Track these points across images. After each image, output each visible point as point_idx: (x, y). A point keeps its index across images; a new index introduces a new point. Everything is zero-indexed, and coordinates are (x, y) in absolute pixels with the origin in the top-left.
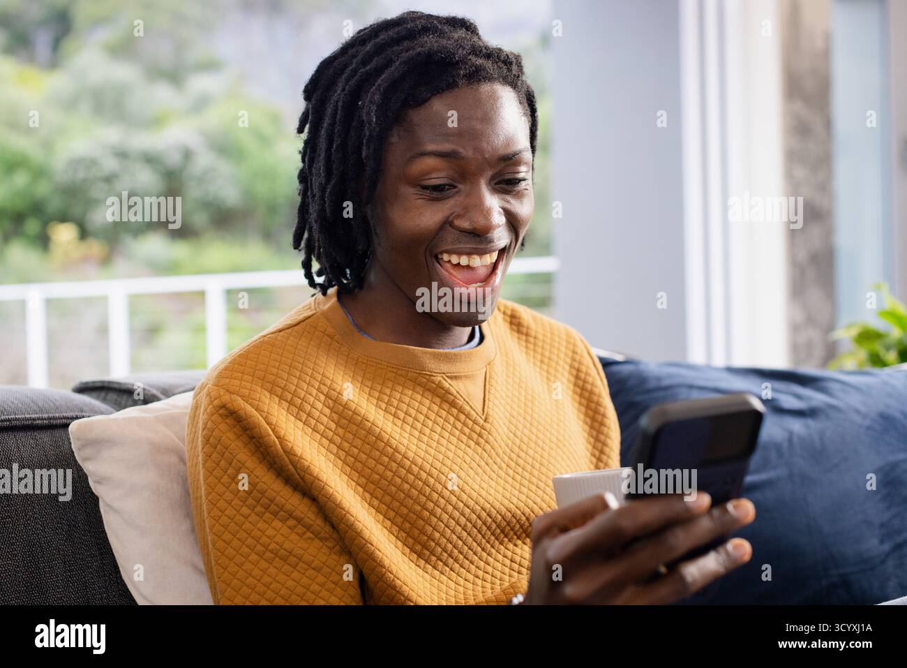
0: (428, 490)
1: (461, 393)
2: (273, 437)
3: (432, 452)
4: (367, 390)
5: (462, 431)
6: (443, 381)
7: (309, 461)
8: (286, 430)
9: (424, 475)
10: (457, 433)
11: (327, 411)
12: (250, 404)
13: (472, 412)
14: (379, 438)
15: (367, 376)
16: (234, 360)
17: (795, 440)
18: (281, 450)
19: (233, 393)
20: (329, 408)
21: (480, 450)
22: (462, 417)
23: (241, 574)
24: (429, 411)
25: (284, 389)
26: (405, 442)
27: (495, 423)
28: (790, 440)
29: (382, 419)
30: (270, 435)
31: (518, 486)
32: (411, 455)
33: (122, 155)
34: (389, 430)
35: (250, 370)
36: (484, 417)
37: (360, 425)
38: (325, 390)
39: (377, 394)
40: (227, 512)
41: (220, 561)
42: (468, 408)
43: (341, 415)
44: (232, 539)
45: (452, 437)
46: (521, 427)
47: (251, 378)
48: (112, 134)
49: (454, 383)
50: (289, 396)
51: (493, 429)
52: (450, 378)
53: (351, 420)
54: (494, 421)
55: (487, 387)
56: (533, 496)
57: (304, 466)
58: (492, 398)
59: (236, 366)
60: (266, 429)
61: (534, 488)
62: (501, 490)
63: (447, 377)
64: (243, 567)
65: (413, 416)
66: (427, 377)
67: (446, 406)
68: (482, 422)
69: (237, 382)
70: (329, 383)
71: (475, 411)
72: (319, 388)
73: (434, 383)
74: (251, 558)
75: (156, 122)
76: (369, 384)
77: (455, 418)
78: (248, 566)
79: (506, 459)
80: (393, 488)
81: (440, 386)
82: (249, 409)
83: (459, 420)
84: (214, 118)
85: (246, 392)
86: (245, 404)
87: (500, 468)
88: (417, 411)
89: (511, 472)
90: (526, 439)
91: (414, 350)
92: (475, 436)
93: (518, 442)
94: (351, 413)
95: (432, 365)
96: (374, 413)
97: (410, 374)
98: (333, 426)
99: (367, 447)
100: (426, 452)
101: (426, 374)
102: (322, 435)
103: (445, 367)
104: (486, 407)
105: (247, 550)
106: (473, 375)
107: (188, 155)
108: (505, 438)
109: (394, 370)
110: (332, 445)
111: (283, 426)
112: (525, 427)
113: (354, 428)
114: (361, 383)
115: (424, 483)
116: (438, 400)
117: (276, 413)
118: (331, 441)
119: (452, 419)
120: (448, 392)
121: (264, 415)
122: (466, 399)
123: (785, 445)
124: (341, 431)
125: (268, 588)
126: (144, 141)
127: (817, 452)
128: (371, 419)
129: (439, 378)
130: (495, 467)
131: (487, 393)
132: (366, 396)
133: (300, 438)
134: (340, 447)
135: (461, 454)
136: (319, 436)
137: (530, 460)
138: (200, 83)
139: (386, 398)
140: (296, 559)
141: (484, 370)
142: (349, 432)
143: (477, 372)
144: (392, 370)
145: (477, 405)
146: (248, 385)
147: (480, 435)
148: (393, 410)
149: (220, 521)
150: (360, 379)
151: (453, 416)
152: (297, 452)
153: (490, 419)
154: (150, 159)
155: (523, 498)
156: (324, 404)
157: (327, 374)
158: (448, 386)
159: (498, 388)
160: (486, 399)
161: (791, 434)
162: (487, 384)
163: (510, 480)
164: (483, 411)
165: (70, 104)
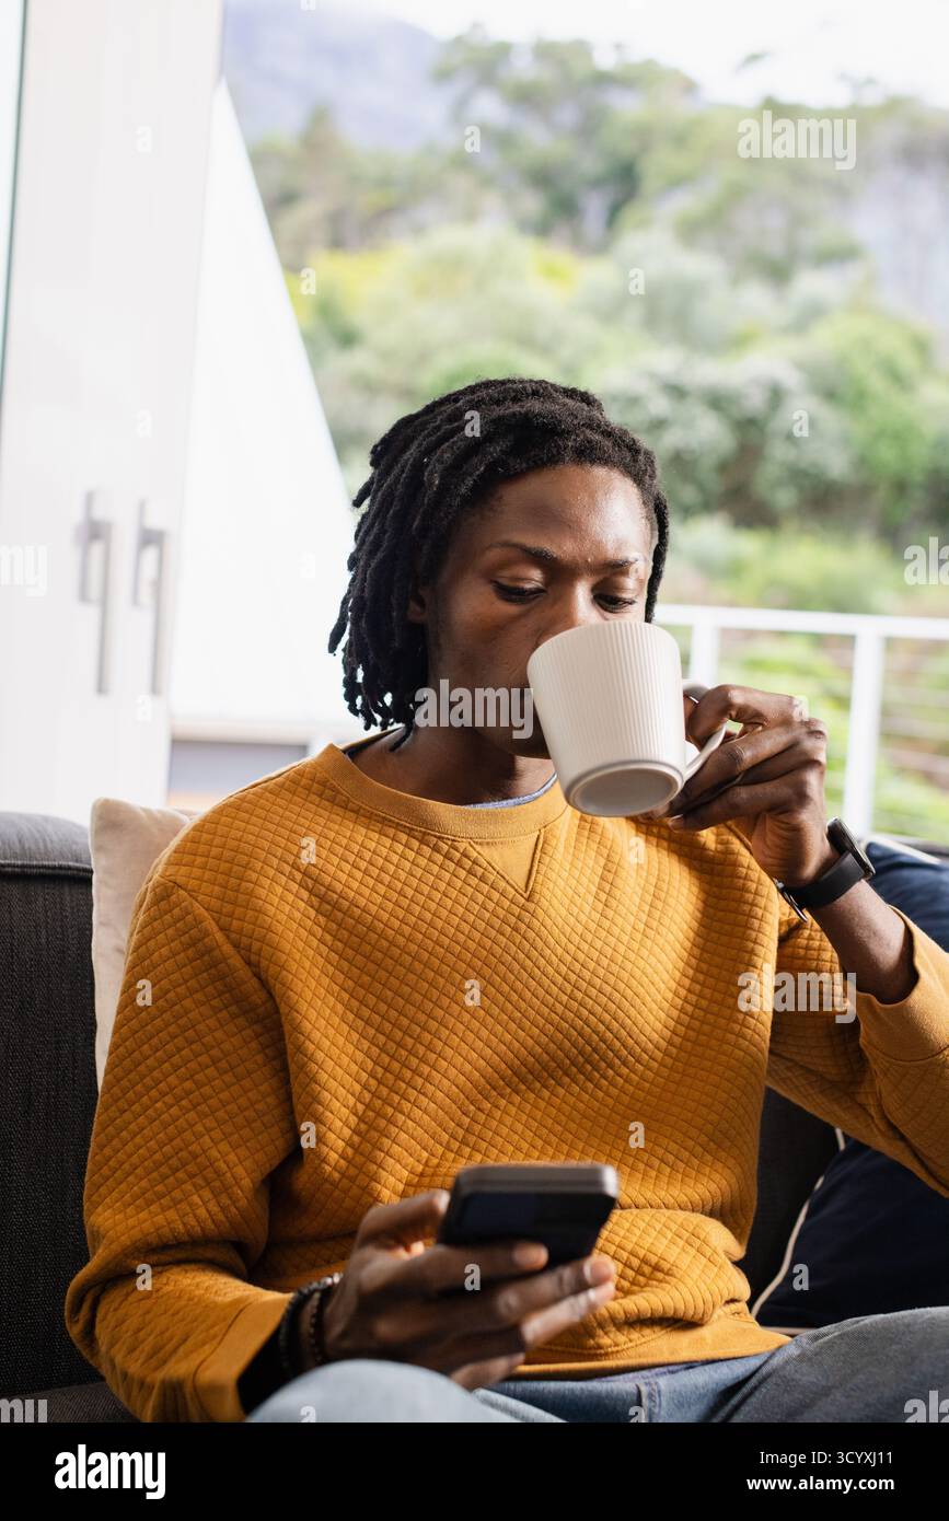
1: (495, 865)
5: (494, 913)
6: (470, 848)
10: (486, 915)
22: (496, 894)
24: (449, 888)
27: (544, 903)
33: (677, 392)
36: (527, 895)
42: (503, 884)
48: (666, 360)
49: (485, 851)
51: (540, 911)
52: (480, 844)
54: (542, 899)
55: (537, 856)
58: (544, 869)
63: (476, 842)
65: (426, 893)
67: (473, 881)
68: (523, 901)
71: (513, 887)
73: (458, 850)
75: (737, 342)
77: (485, 896)
79: (560, 950)
80: (389, 993)
81: (465, 854)
83: (491, 899)
84: (825, 340)
88: (432, 887)
90: (592, 926)
92: (512, 920)
93: (580, 929)
94: (335, 896)
95: (456, 826)
98: (312, 913)
101: (448, 839)
103: (472, 829)
104: (532, 882)
106: (513, 841)
107: (776, 396)
108: (560, 923)
119: (481, 898)
120: (476, 863)
122: (501, 872)
126: (711, 372)
129: (465, 845)
131: (536, 863)
135: (491, 943)
137: (595, 955)
138: (812, 284)
141: (535, 834)
142: (333, 921)
143: (525, 837)
145: (518, 880)
147: (520, 918)
151: (482, 894)
153: (537, 897)
154: (717, 401)
158: (476, 854)
159: (557, 856)
160: (534, 871)
162: (537, 851)
165: (609, 311)
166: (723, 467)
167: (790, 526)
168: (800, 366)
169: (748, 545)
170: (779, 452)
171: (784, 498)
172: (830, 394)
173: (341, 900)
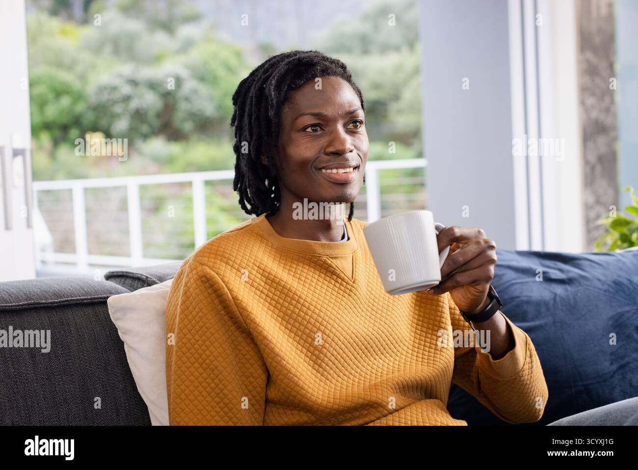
0: (320, 320)
1: (338, 267)
2: (226, 289)
3: (322, 299)
4: (283, 265)
5: (339, 288)
6: (327, 259)
7: (246, 303)
8: (234, 285)
9: (317, 311)
10: (337, 289)
11: (259, 276)
12: (213, 271)
13: (345, 277)
14: (289, 290)
15: (282, 257)
16: (205, 246)
17: (558, 299)
18: (231, 297)
19: (204, 265)
20: (260, 274)
21: (351, 299)
22: (340, 280)
23: (187, 373)
25: (234, 262)
26: (305, 293)
28: (555, 299)
29: (291, 280)
30: (224, 288)
31: (373, 322)
32: (309, 300)
33: (134, 83)
34: (295, 286)
35: (214, 251)
36: (353, 281)
37: (278, 284)
38: (258, 264)
39: (288, 268)
40: (187, 336)
41: (177, 363)
42: (343, 275)
43: (267, 278)
44: (187, 352)
45: (333, 292)
46: (374, 289)
47: (214, 256)
48: (127, 69)
49: (334, 261)
50: (237, 266)
51: (358, 287)
52: (332, 258)
53: (273, 281)
54: (359, 283)
55: (354, 264)
56: (382, 328)
57: (243, 305)
58: (357, 270)
59: (206, 250)
60: (222, 285)
61: (383, 323)
62: (363, 323)
63: (330, 257)
64: (190, 369)
66: (318, 258)
67: (329, 274)
68: (351, 283)
69: (206, 259)
70: (259, 261)
71: (347, 277)
72: (254, 263)
73: (321, 261)
74: (195, 365)
75: (157, 59)
76: (284, 262)
77: (335, 281)
78: (192, 369)
79: (366, 306)
81: (325, 262)
82: (213, 273)
83: (338, 283)
84: (196, 55)
85: (211, 264)
86: (211, 271)
87: (363, 311)
89: (369, 314)
90: (377, 296)
91: (309, 242)
92: (348, 291)
93: (372, 297)
95: (320, 250)
96: (286, 277)
97: (307, 256)
98: (263, 284)
99: (283, 295)
100: (318, 298)
101: (317, 256)
102: (256, 289)
103: (328, 252)
104: (354, 275)
105: (194, 360)
106: (345, 257)
107: (179, 81)
108: (365, 294)
109: (298, 254)
110: (262, 294)
111: (232, 283)
112: (377, 289)
113: (275, 285)
114: (279, 261)
115: (318, 315)
116: (324, 271)
117: (228, 276)
118: (262, 292)
119: (333, 282)
120: (330, 266)
121: (221, 277)
122: (341, 270)
123: (552, 302)
124: (267, 287)
125: (201, 385)
126: (148, 73)
127: (571, 307)
128: (285, 280)
129: (325, 258)
130: (360, 310)
131: (354, 267)
132: (282, 269)
133: (242, 290)
134: (267, 295)
135: (339, 300)
136: (254, 289)
137: (381, 308)
139: (294, 270)
140: (218, 372)
141: (352, 255)
143: (348, 255)
144: (296, 254)
145: (349, 274)
146: (213, 260)
147: (351, 290)
148: (298, 276)
149: (183, 341)
150: (278, 259)
151: (333, 280)
152: (239, 298)
153: (357, 282)
154: (152, 86)
155: (376, 328)
156: (257, 271)
157: (258, 256)
158: (330, 262)
159: (361, 265)
160: (354, 271)
161: (555, 294)
162: (354, 262)
163: (368, 318)
164: (352, 277)
166: (158, 115)
167: (194, 138)
168: (187, 67)
169: (175, 148)
170: (183, 106)
171: (188, 126)
172: (202, 79)
173: (275, 278)
